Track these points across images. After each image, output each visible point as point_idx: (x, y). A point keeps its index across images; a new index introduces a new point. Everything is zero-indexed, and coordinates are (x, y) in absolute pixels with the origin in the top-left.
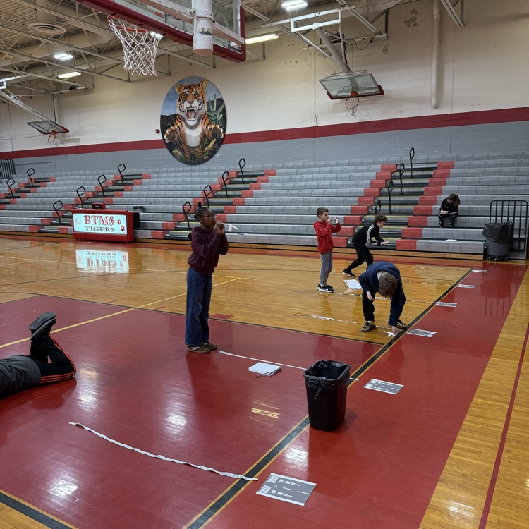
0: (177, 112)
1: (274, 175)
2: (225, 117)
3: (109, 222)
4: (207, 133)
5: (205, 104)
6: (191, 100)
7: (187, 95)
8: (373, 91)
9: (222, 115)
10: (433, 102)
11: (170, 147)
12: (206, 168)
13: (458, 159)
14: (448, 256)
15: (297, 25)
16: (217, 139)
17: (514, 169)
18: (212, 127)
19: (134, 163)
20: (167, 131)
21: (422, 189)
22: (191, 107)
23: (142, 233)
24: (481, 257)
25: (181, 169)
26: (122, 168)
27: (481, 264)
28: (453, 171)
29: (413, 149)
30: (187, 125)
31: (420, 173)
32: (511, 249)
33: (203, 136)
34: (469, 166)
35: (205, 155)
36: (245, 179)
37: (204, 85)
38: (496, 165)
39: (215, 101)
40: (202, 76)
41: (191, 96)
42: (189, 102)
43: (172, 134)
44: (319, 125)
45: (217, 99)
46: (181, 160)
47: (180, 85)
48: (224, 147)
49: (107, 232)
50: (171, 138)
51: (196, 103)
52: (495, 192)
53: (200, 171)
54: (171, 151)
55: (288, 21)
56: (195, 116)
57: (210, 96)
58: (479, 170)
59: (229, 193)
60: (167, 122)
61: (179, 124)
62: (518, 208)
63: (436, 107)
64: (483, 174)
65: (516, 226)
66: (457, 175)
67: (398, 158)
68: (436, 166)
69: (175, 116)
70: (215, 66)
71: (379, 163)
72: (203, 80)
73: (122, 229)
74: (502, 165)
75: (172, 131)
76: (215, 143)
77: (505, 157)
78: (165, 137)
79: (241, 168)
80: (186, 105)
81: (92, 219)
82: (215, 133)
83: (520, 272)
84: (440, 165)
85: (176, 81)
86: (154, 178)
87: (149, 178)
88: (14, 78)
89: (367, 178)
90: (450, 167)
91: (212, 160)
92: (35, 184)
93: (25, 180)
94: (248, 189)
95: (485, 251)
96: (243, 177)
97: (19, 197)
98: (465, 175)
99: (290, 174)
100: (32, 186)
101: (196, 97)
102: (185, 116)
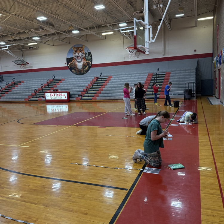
0: (73, 56)
1: (112, 78)
2: (92, 58)
3: (60, 95)
4: (85, 64)
6: (78, 52)
7: (77, 51)
9: (90, 58)
10: (163, 53)
11: (71, 69)
12: (86, 76)
13: (172, 71)
14: (174, 99)
15: (122, 30)
16: (89, 66)
17: (189, 74)
18: (87, 62)
19: (58, 75)
20: (69, 63)
21: (163, 81)
22: (79, 55)
23: (71, 99)
24: (184, 99)
25: (76, 77)
26: (54, 77)
27: (184, 101)
28: (171, 75)
29: (158, 69)
30: (77, 61)
31: (161, 76)
32: (192, 96)
33: (84, 65)
34: (176, 73)
35: (84, 72)
36: (102, 79)
37: (83, 47)
38: (184, 73)
39: (88, 53)
40: (83, 44)
41: (78, 51)
42: (78, 53)
43: (71, 64)
44: (126, 61)
45: (89, 52)
46: (75, 74)
47: (74, 47)
48: (91, 68)
49: (60, 99)
50: (71, 65)
51: (80, 54)
52: (185, 81)
53: (83, 77)
54: (71, 70)
55: (119, 29)
56: (80, 58)
57: (86, 51)
58: (179, 74)
59: (98, 84)
60: (69, 60)
61: (74, 61)
63: (164, 55)
64: (180, 75)
65: (193, 90)
66: (172, 76)
67: (153, 71)
68: (165, 73)
69: (72, 58)
70: (87, 41)
71: (147, 73)
72: (83, 46)
73: (65, 98)
74: (185, 72)
75: (71, 63)
76: (88, 67)
77: (186, 70)
78: (68, 65)
79: (101, 76)
80: (77, 54)
81: (53, 95)
82: (88, 64)
84: (166, 73)
85: (72, 46)
86: (66, 80)
87: (64, 80)
88: (12, 45)
89: (144, 78)
90: (170, 73)
91: (87, 73)
92: (15, 84)
93: (10, 83)
94: (104, 83)
95: (185, 97)
96: (101, 79)
97: (11, 89)
98: (175, 76)
99: (118, 77)
100: (15, 85)
101: (80, 51)
102: (76, 58)
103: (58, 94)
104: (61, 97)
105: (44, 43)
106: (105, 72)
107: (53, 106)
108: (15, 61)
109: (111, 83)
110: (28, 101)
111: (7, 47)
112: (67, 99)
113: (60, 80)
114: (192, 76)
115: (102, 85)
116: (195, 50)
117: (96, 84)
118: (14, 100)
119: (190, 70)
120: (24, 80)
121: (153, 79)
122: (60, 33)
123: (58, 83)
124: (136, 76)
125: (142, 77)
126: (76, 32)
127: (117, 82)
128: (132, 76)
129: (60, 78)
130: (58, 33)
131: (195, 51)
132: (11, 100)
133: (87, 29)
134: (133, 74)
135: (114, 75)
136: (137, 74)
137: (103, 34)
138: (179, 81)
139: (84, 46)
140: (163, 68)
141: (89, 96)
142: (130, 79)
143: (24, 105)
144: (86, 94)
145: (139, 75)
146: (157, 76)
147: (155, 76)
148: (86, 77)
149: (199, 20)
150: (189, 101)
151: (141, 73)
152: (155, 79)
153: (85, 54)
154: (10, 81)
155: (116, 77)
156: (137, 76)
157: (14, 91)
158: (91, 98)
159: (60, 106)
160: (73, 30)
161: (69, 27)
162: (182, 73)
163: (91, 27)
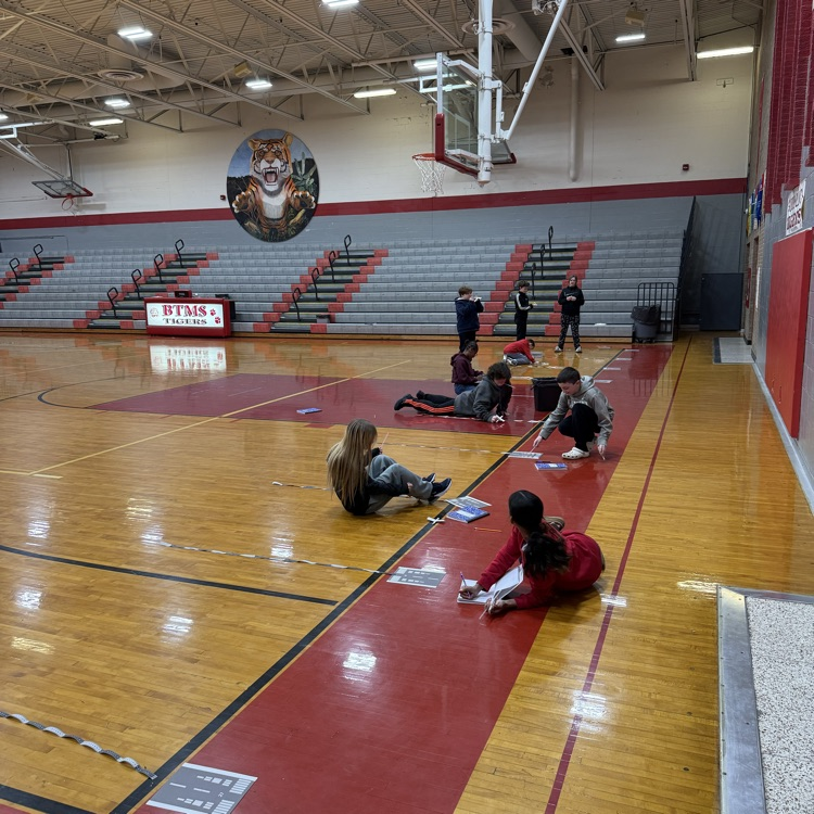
0: (251, 173)
1: (387, 256)
2: (317, 182)
3: (198, 312)
4: (292, 201)
5: (290, 165)
6: (270, 159)
7: (265, 152)
8: (504, 159)
9: (313, 180)
10: (572, 174)
11: (242, 218)
12: (293, 246)
13: (599, 239)
14: (597, 340)
15: (427, 84)
16: (305, 210)
17: (658, 250)
19: (195, 239)
20: (237, 198)
21: (564, 273)
22: (271, 167)
23: (238, 326)
24: (630, 340)
25: (259, 247)
26: (179, 245)
27: (630, 346)
28: (595, 253)
29: (552, 228)
30: (265, 191)
31: (559, 255)
32: (659, 332)
33: (288, 206)
34: (612, 247)
35: (290, 230)
36: (351, 261)
37: (288, 141)
38: (640, 246)
39: (303, 162)
40: (286, 129)
41: (270, 154)
42: (268, 162)
43: (243, 202)
44: (439, 196)
45: (307, 160)
46: (257, 236)
47: (255, 139)
48: (314, 218)
49: (196, 325)
50: (243, 205)
51: (277, 164)
53: (284, 250)
54: (242, 224)
55: (416, 79)
56: (276, 179)
57: (296, 155)
58: (623, 251)
59: (337, 277)
60: (235, 186)
61: (254, 189)
62: (665, 291)
63: (575, 180)
64: (628, 256)
65: (663, 309)
66: (600, 257)
67: (532, 238)
68: (575, 246)
69: (248, 178)
70: (302, 118)
71: (511, 243)
72: (286, 134)
73: (217, 322)
74: (646, 246)
75: (244, 197)
76: (304, 214)
77: (649, 237)
78: (234, 205)
79: (346, 247)
80: (264, 165)
81: (174, 310)
82: (304, 202)
83: (667, 353)
84: (579, 244)
85: (249, 134)
86: (224, 258)
87: (217, 258)
88: (31, 124)
89: (501, 260)
90: (591, 248)
91: (299, 235)
92: (43, 266)
93: (25, 261)
94: (358, 273)
95: (634, 333)
96: (348, 257)
97: (29, 284)
98: (609, 256)
99: (407, 255)
100: (41, 269)
101: (277, 155)
102: (262, 179)
103: (191, 306)
104: (201, 319)
105: (148, 122)
106: (365, 235)
107: (172, 349)
108: (43, 183)
109: (381, 274)
110: (86, 330)
111: (15, 131)
112: (221, 325)
113: (203, 259)
114: (669, 260)
115: (350, 281)
116: (684, 166)
117: (330, 277)
118: (35, 323)
119: (666, 236)
120: (74, 252)
121: (530, 264)
122: (205, 88)
123: (195, 266)
124: (471, 252)
125: (492, 256)
126: (259, 85)
127: (402, 272)
128: (456, 253)
129: (202, 249)
130: (196, 87)
131: (686, 168)
132: (25, 323)
133: (298, 74)
134: (463, 244)
135: (395, 247)
136: (476, 244)
137: (358, 95)
138: (621, 275)
139: (293, 136)
140: (568, 227)
141: (300, 320)
142: (450, 261)
143: (71, 342)
144: (291, 310)
145: (482, 248)
146: (547, 255)
147: (538, 255)
148: (296, 249)
149: (701, 55)
150: (647, 348)
151: (490, 244)
152: (538, 264)
153: (294, 164)
154: (23, 256)
155: (401, 254)
156: (477, 252)
157: (38, 291)
158: (307, 326)
159: (198, 349)
160: (251, 78)
161: (236, 66)
162: (635, 247)
163: (315, 70)
